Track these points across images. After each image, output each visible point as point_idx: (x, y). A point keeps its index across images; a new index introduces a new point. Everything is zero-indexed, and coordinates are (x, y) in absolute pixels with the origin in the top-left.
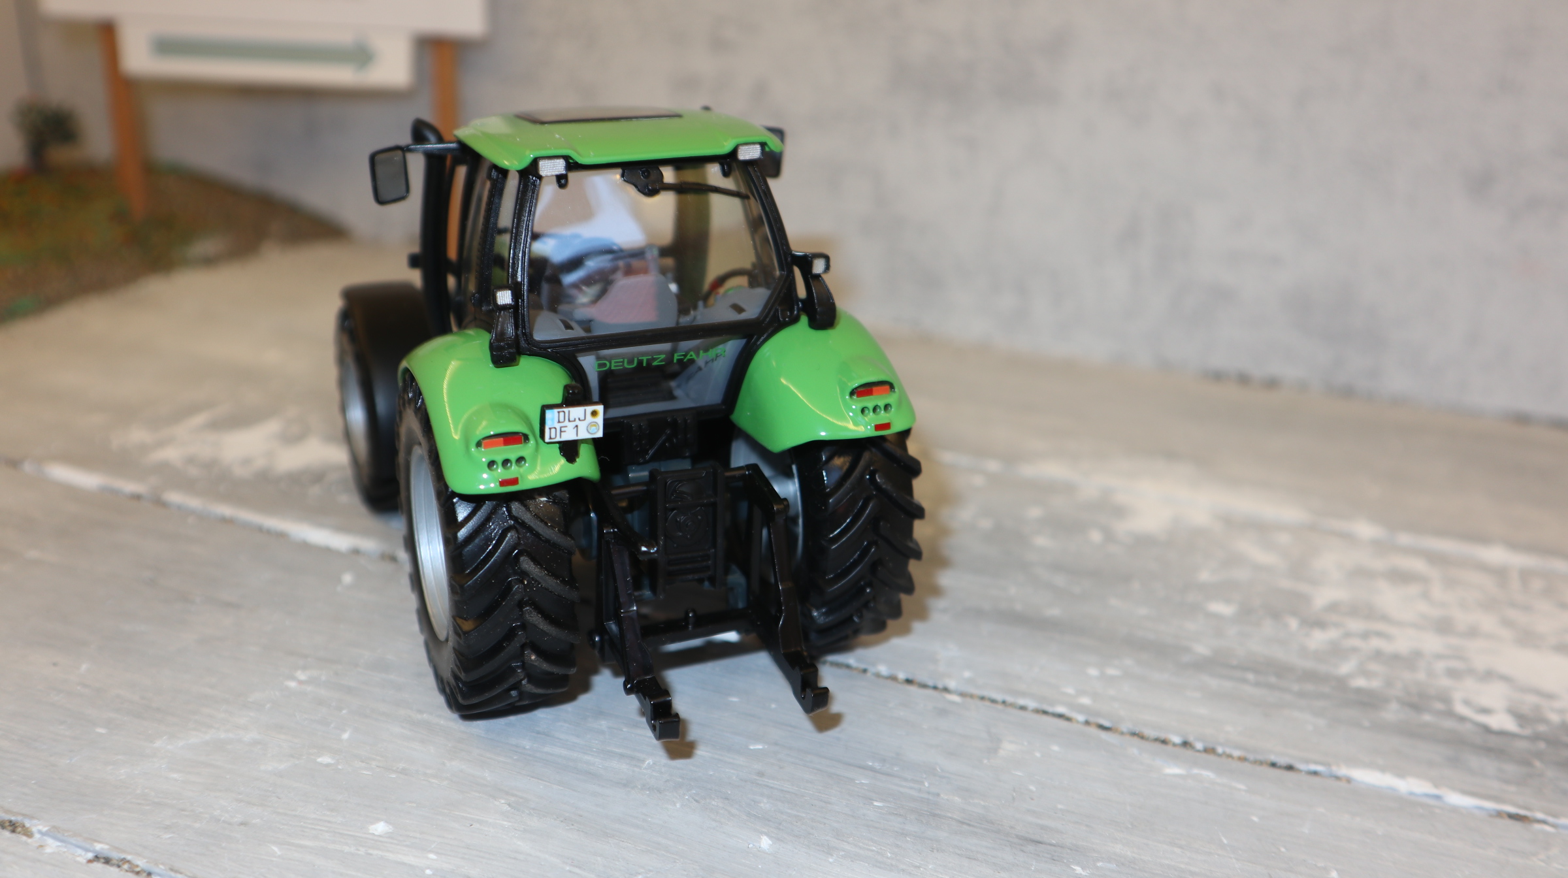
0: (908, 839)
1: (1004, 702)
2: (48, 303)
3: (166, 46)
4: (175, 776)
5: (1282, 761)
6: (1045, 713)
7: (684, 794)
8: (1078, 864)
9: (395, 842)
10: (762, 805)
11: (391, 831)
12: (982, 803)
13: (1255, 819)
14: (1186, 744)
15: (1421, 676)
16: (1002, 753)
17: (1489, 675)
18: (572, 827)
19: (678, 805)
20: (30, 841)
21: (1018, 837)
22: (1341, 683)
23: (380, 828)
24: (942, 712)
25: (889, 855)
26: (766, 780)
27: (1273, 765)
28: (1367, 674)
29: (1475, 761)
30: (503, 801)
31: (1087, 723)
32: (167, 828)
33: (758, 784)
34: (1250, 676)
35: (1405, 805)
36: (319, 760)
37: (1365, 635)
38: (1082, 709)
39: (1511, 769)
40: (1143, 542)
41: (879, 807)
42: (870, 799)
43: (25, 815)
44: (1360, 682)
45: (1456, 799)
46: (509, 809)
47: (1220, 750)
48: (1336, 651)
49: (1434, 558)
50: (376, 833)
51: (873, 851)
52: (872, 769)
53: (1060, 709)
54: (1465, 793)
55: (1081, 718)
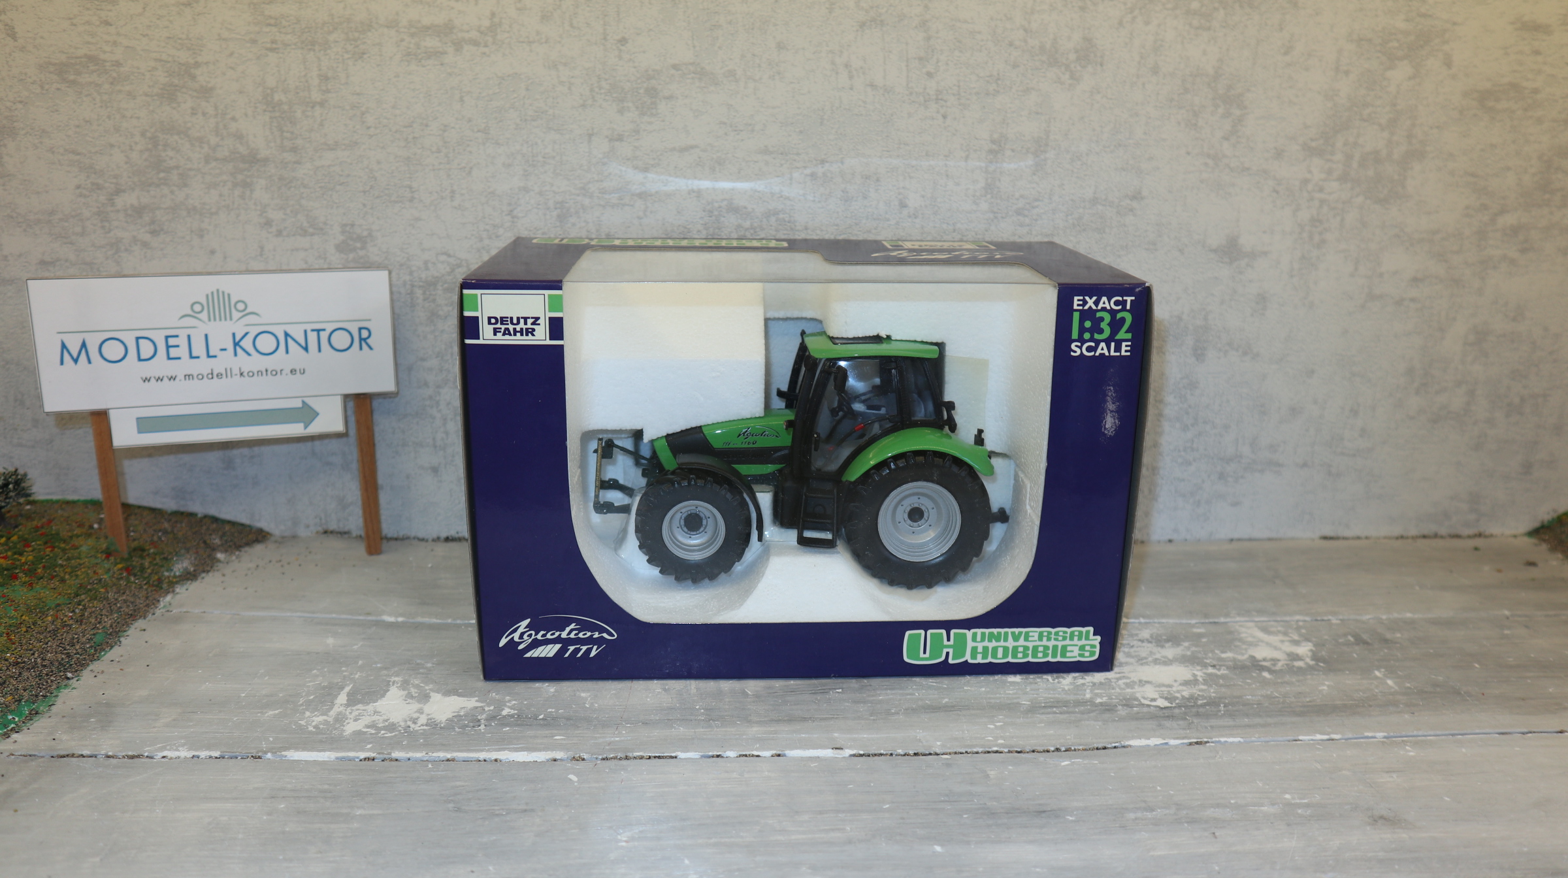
1: (966, 752)
5: (1100, 746)
6: (989, 752)
8: (1067, 815)
10: (919, 832)
12: (1007, 801)
13: (1113, 774)
14: (1057, 749)
16: (992, 776)
17: (1142, 683)
21: (1035, 812)
22: (1091, 702)
27: (1097, 749)
28: (1101, 696)
29: (1168, 723)
35: (1159, 750)
38: (1004, 746)
39: (1181, 722)
41: (968, 817)
42: (961, 814)
44: (1098, 700)
45: (1173, 742)
47: (1073, 748)
53: (995, 749)
54: (1177, 738)
55: (1006, 750)
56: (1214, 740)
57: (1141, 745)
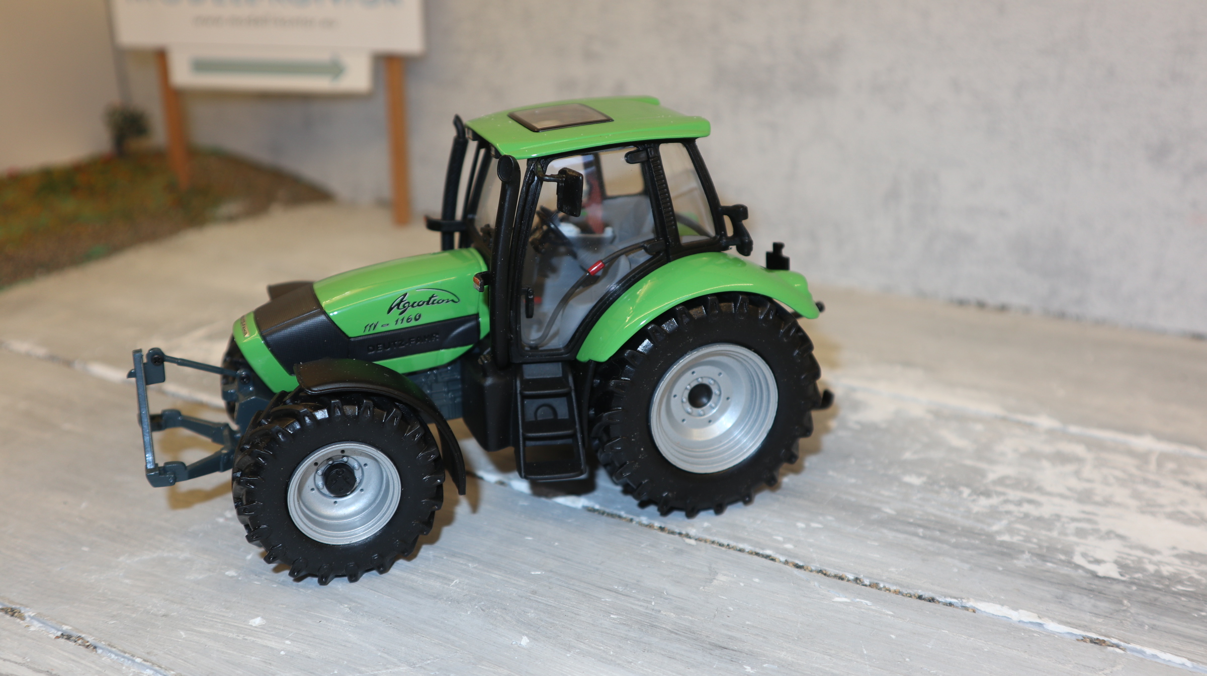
0: (629, 642)
1: (728, 546)
2: (114, 249)
3: (201, 66)
4: (127, 581)
5: (927, 595)
6: (757, 554)
7: (475, 605)
8: (749, 665)
9: (265, 631)
10: (529, 614)
11: (264, 623)
12: (690, 618)
13: (893, 636)
14: (857, 580)
15: (1055, 534)
16: (715, 582)
17: (1110, 534)
18: (390, 625)
19: (469, 613)
20: (22, 622)
21: (710, 644)
22: (990, 538)
23: (257, 621)
24: (679, 552)
25: (612, 653)
26: (537, 597)
27: (920, 597)
28: (1010, 530)
29: (1076, 599)
30: (346, 606)
31: (786, 563)
32: (113, 617)
33: (530, 599)
34: (920, 531)
35: (1012, 630)
36: (227, 573)
37: (1019, 503)
38: (785, 552)
39: (1104, 605)
40: (869, 428)
41: (614, 619)
42: (609, 613)
43: (21, 605)
44: (1006, 538)
45: (1052, 626)
46: (349, 611)
47: (881, 585)
48: (994, 514)
49: (1093, 445)
50: (254, 625)
51: (600, 650)
52: (616, 592)
53: (770, 553)
54: (1061, 622)
55: (783, 559)
56: (1132, 645)
57: (995, 613)
